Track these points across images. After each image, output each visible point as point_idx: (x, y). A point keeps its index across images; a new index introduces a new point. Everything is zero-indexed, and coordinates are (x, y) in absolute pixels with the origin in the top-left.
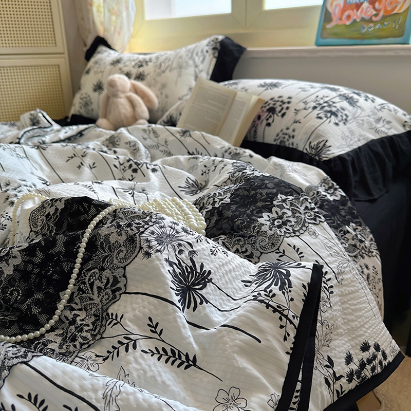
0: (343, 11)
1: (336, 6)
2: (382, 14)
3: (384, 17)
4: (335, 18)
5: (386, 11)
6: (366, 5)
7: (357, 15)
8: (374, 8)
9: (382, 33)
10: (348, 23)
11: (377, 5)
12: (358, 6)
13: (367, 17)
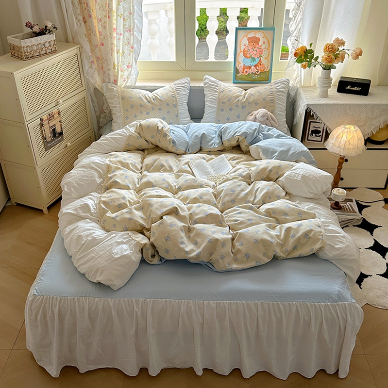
0: (244, 69)
1: (240, 66)
2: (260, 71)
3: (260, 73)
4: (240, 72)
5: (261, 70)
6: (253, 67)
7: (250, 71)
8: (256, 69)
9: (261, 79)
10: (246, 74)
11: (257, 67)
12: (250, 67)
13: (254, 73)
